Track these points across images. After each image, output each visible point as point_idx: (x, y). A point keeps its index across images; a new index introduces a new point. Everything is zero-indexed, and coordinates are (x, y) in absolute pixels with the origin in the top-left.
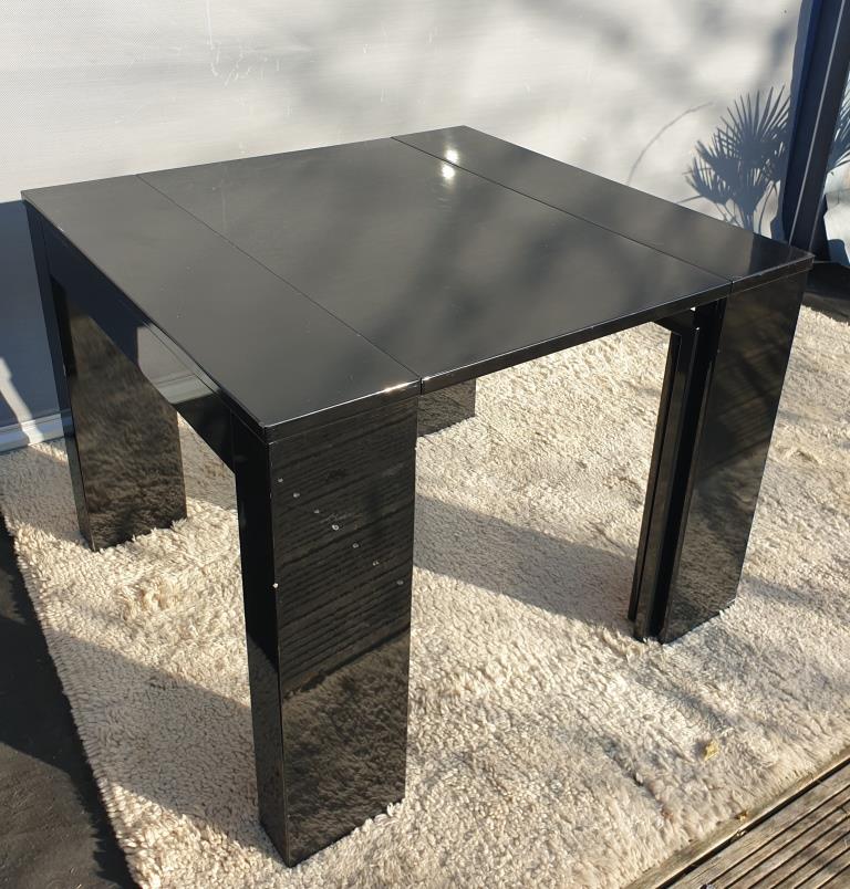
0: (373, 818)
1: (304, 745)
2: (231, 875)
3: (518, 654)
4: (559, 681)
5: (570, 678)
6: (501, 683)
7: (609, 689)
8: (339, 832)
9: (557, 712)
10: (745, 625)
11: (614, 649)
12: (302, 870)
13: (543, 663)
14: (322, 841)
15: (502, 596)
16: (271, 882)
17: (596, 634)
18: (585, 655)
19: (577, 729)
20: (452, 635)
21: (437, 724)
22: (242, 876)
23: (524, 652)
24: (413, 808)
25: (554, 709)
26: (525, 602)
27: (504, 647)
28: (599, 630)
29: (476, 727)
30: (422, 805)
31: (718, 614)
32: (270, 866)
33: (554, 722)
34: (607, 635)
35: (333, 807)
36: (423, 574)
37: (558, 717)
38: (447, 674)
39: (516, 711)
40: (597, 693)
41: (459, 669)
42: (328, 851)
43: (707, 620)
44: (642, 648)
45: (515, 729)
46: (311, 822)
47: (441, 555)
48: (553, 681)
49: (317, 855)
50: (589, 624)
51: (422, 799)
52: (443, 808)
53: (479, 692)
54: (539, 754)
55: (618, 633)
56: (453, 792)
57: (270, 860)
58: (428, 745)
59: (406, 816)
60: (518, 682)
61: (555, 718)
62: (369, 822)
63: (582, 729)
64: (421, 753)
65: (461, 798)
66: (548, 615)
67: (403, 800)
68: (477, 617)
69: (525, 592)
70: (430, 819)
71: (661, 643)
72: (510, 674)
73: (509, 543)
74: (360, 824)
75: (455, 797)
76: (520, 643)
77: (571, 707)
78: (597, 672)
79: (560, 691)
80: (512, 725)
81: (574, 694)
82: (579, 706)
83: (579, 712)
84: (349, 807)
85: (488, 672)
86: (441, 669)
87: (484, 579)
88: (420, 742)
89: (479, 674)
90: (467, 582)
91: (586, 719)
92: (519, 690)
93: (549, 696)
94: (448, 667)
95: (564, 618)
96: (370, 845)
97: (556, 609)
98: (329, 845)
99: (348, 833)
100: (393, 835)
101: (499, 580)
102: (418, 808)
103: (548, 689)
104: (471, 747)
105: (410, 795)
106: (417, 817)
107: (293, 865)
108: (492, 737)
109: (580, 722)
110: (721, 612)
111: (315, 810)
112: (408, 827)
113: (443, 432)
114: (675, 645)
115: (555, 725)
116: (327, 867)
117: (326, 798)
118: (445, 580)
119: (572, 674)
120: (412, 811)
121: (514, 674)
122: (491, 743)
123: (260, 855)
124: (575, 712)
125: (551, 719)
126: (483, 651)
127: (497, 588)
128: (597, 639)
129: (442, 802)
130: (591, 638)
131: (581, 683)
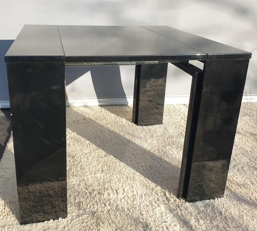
0: (54, 220)
1: (49, 194)
2: (4, 220)
3: (132, 190)
4: (141, 201)
5: (145, 201)
6: (120, 196)
7: (156, 209)
8: (41, 220)
9: (133, 210)
10: (224, 205)
11: (167, 198)
12: (23, 227)
13: (138, 195)
14: (35, 221)
15: (138, 173)
16: (12, 226)
17: (164, 192)
18: (155, 197)
19: (137, 217)
20: (114, 178)
21: (92, 201)
22: (6, 222)
23: (134, 189)
24: (68, 222)
25: (133, 209)
26: (145, 176)
27: (128, 187)
28: (165, 191)
29: (103, 205)
30: (71, 222)
31: (215, 199)
32: (16, 222)
33: (130, 212)
34: (167, 193)
35: (44, 213)
36: (117, 160)
37: (133, 211)
38: (105, 188)
39: (120, 206)
40: (152, 209)
41: (109, 188)
42: (35, 224)
43: (209, 199)
44: (178, 200)
45: (116, 210)
46: (36, 215)
47: (126, 157)
48: (138, 201)
49: (31, 224)
50: (163, 188)
51: (72, 220)
53: (111, 196)
54: (118, 220)
55: (172, 194)
56: (83, 221)
57: (17, 220)
58: (85, 206)
59: (64, 223)
60: (126, 198)
61: (131, 211)
62: (52, 221)
63: (139, 218)
64: (81, 207)
66: (150, 182)
67: (66, 218)
68: (125, 176)
69: (147, 174)
70: (70, 226)
71: (186, 201)
72: (125, 194)
73: (151, 160)
74: (49, 220)
75: (83, 223)
76: (134, 187)
77: (139, 209)
78: (155, 202)
79: (139, 204)
80: (116, 209)
81: (143, 207)
82: (142, 210)
83: (141, 212)
84: (49, 215)
85: (118, 191)
86: (104, 187)
87: (135, 166)
88: (82, 204)
89: (115, 191)
90: (129, 166)
91: (142, 215)
92: (125, 200)
93: (134, 205)
94: (106, 187)
95: (155, 184)
96: (48, 227)
97: (154, 181)
98: (35, 223)
99: (43, 221)
100: (57, 227)
101: (140, 168)
102: (69, 222)
103: (135, 202)
104: (98, 211)
105: (69, 217)
106: (67, 225)
107: (21, 224)
108: (107, 210)
109: (139, 215)
110: (216, 198)
111: (39, 212)
112: (63, 226)
113: (149, 126)
114: (191, 203)
115: (130, 213)
116: (31, 228)
117: (44, 210)
118: (122, 164)
119: (146, 201)
120: (67, 222)
121: (126, 195)
122: (105, 212)
123: (15, 218)
124: (140, 212)
125: (130, 211)
126: (120, 185)
127: (138, 170)
128: (163, 193)
129: (77, 223)
130: (161, 193)
131: (148, 204)
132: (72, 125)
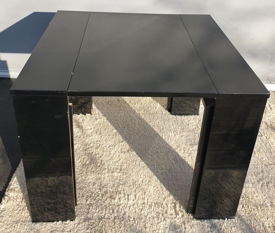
0: (62, 221)
1: (64, 191)
2: (19, 215)
3: (143, 197)
4: (149, 211)
5: (153, 213)
6: (131, 202)
7: (161, 223)
8: (51, 220)
9: (139, 221)
10: (231, 228)
11: (175, 211)
12: (34, 225)
13: (148, 203)
14: (45, 220)
15: (155, 176)
16: (24, 223)
17: (174, 203)
18: (164, 208)
19: (140, 230)
20: (129, 181)
21: (102, 205)
22: (20, 217)
23: (146, 197)
24: (74, 225)
25: (138, 219)
26: (161, 182)
27: (141, 192)
28: (177, 202)
29: (111, 211)
30: (77, 226)
31: (225, 219)
32: (28, 219)
33: (135, 223)
34: (178, 205)
35: (56, 212)
36: (138, 158)
37: (138, 222)
38: (118, 191)
39: (127, 214)
40: (157, 222)
41: (122, 192)
42: (45, 223)
43: (219, 219)
44: (186, 215)
45: (122, 219)
46: (48, 213)
47: (148, 155)
48: (146, 211)
49: (41, 223)
50: (175, 199)
51: (79, 224)
52: (81, 230)
53: (122, 202)
54: (121, 231)
55: (182, 207)
56: (88, 227)
57: (30, 217)
58: (94, 209)
59: (70, 226)
60: (136, 206)
61: (136, 222)
62: (60, 222)
63: (141, 231)
64: (90, 210)
65: (88, 230)
66: (164, 189)
67: (74, 221)
68: (141, 179)
69: (164, 179)
70: (76, 231)
71: (194, 218)
72: (135, 201)
73: (173, 161)
74: (58, 221)
75: (87, 229)
76: (147, 194)
77: (145, 221)
78: (163, 215)
79: (146, 215)
80: (122, 217)
81: (149, 218)
82: (147, 223)
83: (145, 225)
84: (60, 215)
85: (130, 197)
86: (117, 189)
87: (154, 168)
88: (92, 207)
89: (126, 196)
90: (148, 167)
91: (146, 228)
92: (134, 208)
93: (141, 215)
94: (120, 189)
95: (169, 193)
96: (55, 229)
97: (169, 188)
98: (46, 222)
99: (53, 222)
100: (63, 229)
101: (159, 171)
102: (75, 226)
103: (143, 212)
104: (105, 217)
105: (77, 220)
106: (73, 228)
107: (33, 222)
108: (113, 217)
109: (143, 228)
111: (51, 210)
112: (69, 230)
113: (183, 117)
114: (198, 221)
115: (135, 224)
116: (40, 228)
117: (56, 208)
118: (143, 164)
119: (154, 211)
120: (73, 226)
121: (137, 202)
122: (111, 219)
123: (29, 214)
124: (144, 224)
125: (135, 222)
126: (134, 190)
127: (156, 173)
128: (173, 205)
129: (83, 228)
130: (171, 203)
131: (155, 216)
132: (104, 106)
